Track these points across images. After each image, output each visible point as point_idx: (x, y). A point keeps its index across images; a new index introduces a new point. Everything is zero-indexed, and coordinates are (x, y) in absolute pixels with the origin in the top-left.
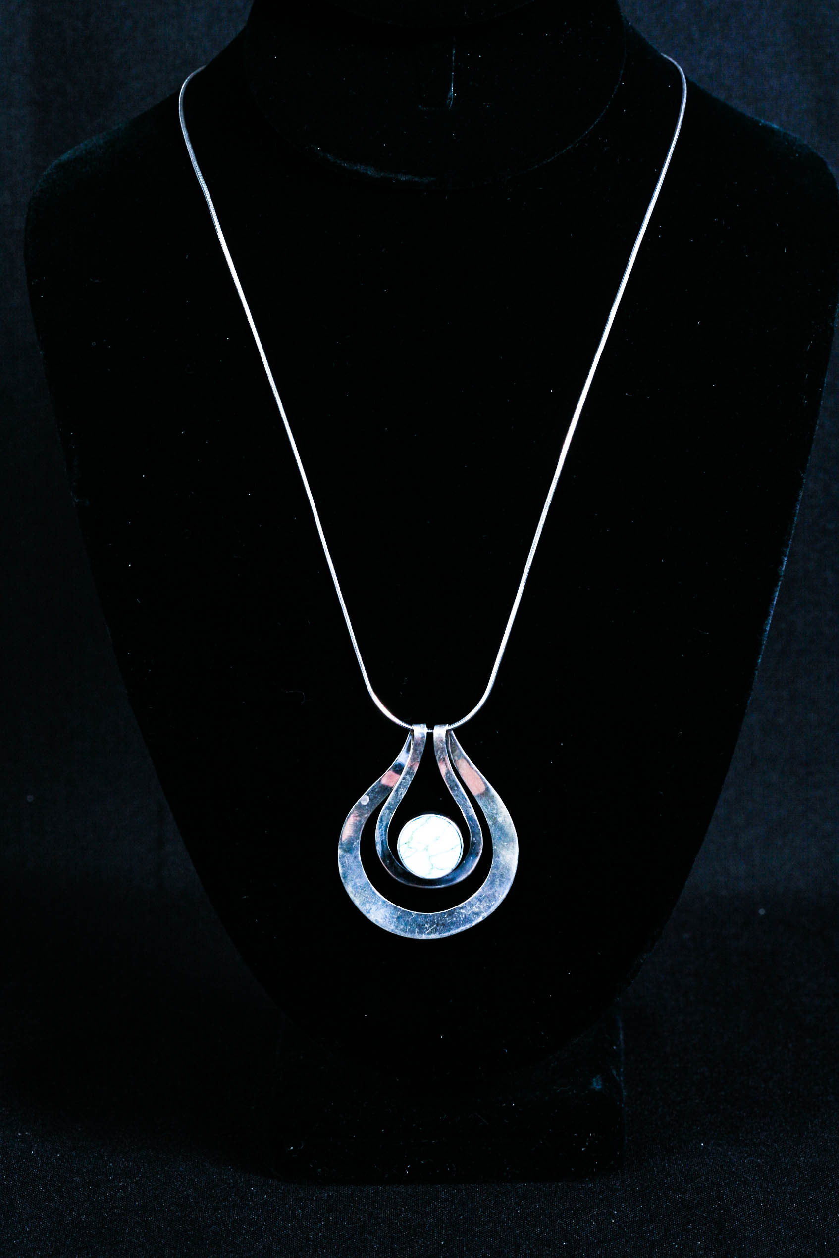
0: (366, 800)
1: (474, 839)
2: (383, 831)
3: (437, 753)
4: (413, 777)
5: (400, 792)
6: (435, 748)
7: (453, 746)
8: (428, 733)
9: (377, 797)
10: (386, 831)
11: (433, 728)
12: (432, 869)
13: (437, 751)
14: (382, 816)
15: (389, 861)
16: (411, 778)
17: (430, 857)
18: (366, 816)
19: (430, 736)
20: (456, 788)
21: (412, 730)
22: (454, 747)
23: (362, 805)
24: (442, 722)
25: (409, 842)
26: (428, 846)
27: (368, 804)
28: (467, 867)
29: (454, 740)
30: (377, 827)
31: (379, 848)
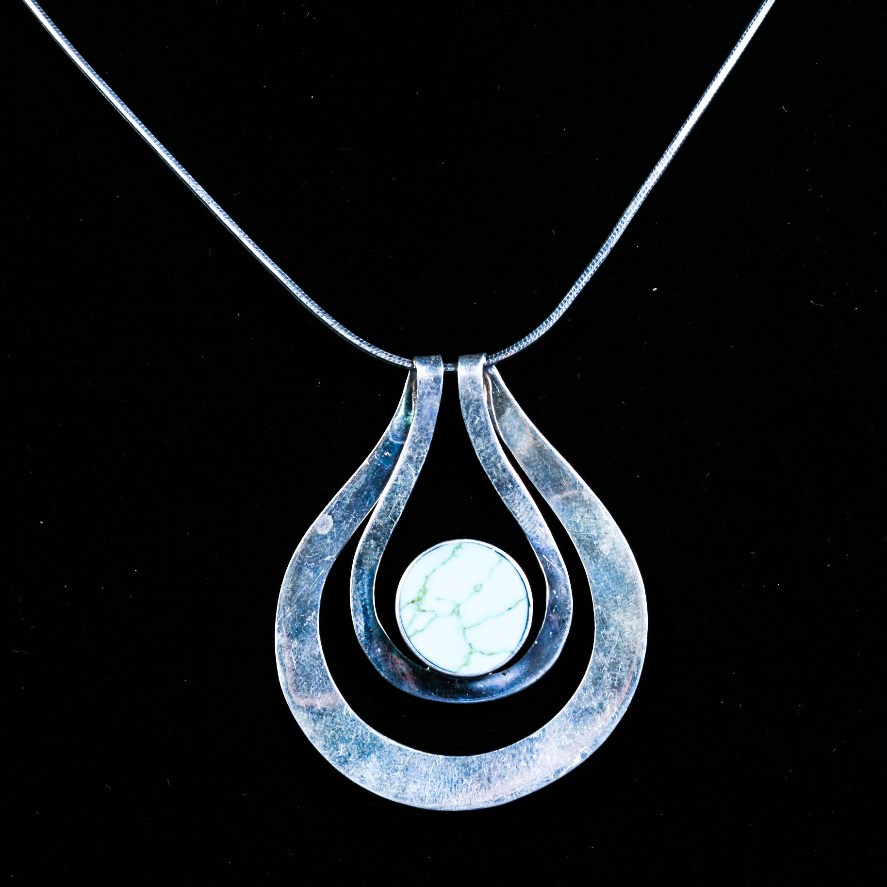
0: (328, 524)
1: (555, 592)
2: (366, 587)
3: (467, 412)
4: (420, 468)
5: (397, 501)
6: (462, 403)
7: (500, 400)
8: (446, 374)
9: (349, 517)
10: (370, 585)
11: (455, 363)
12: (471, 653)
13: (467, 408)
14: (360, 556)
15: (381, 649)
16: (417, 468)
17: (465, 629)
18: (328, 558)
19: (451, 379)
20: (510, 486)
21: (414, 370)
22: (500, 404)
23: (318, 535)
24: (472, 350)
25: (419, 599)
26: (458, 606)
27: (331, 533)
28: (545, 651)
29: (501, 388)
30: (352, 578)
31: (359, 624)
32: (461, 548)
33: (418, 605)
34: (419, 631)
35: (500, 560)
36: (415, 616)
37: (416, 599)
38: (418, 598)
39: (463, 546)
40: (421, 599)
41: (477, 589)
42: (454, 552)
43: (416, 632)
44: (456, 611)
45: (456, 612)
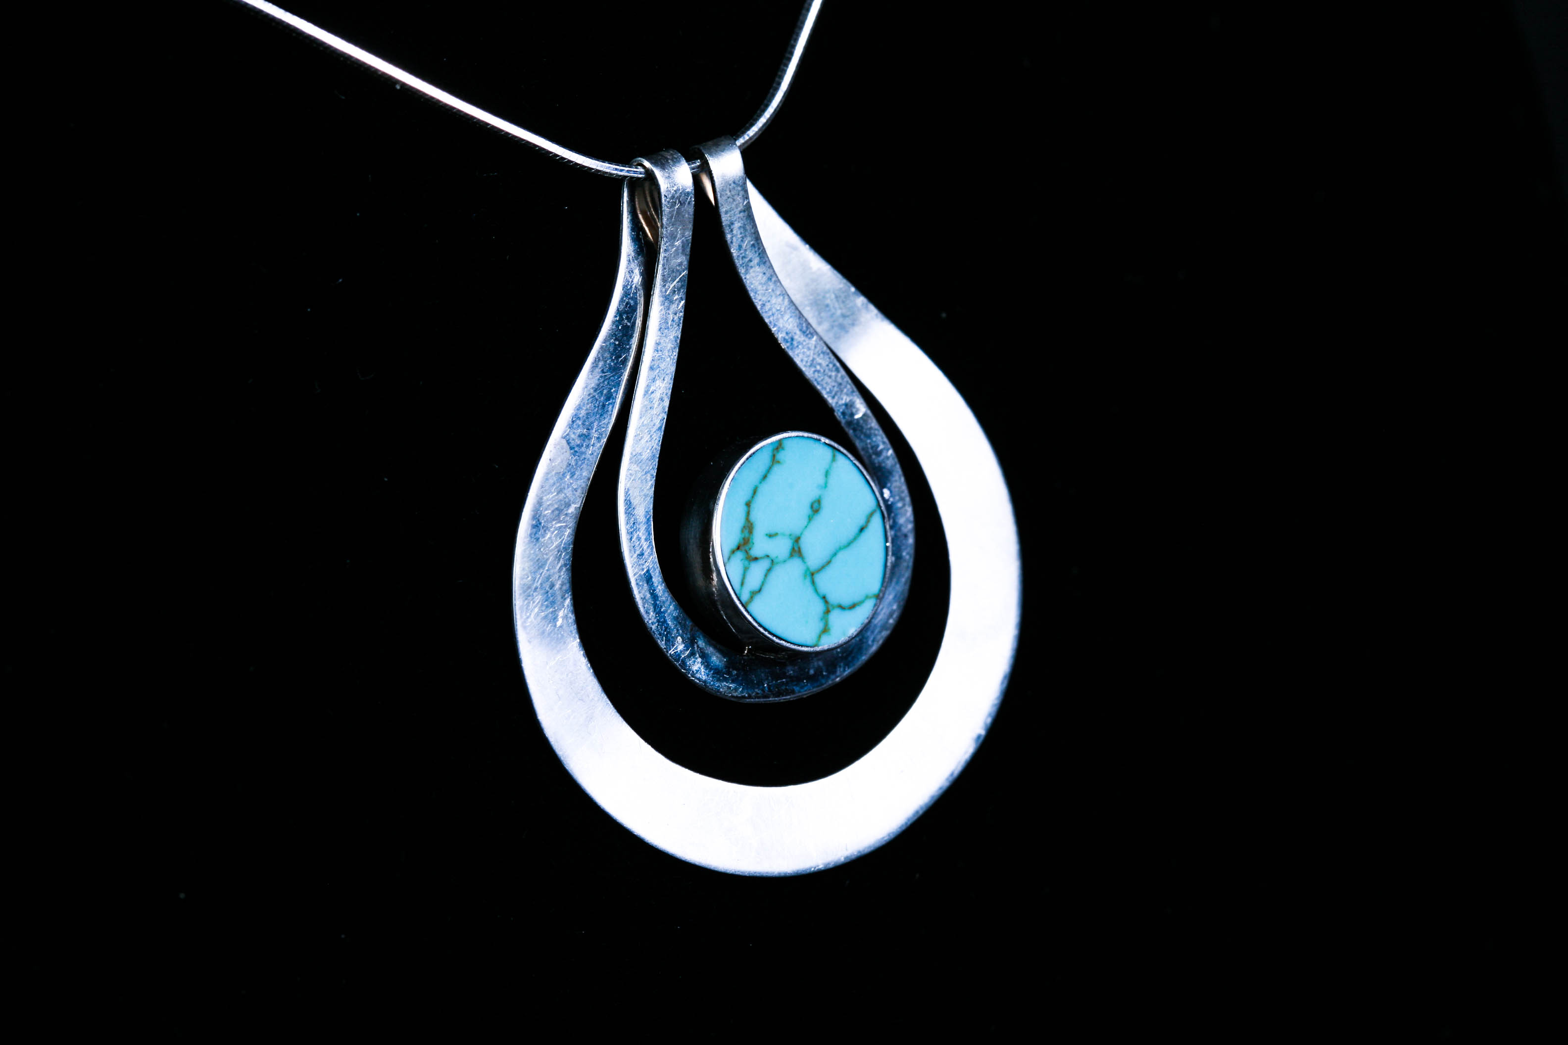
2: (643, 542)
12: (828, 611)
13: (731, 226)
17: (812, 574)
18: (572, 509)
25: (746, 542)
26: (797, 541)
32: (783, 449)
33: (746, 552)
34: (757, 592)
35: (834, 456)
36: (746, 569)
37: (742, 542)
38: (744, 539)
39: (786, 444)
40: (748, 540)
41: (816, 508)
42: (774, 456)
43: (754, 594)
44: (796, 548)
45: (796, 551)
